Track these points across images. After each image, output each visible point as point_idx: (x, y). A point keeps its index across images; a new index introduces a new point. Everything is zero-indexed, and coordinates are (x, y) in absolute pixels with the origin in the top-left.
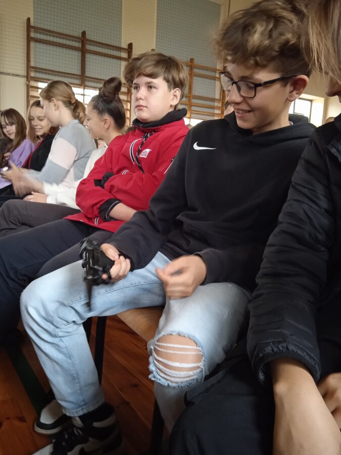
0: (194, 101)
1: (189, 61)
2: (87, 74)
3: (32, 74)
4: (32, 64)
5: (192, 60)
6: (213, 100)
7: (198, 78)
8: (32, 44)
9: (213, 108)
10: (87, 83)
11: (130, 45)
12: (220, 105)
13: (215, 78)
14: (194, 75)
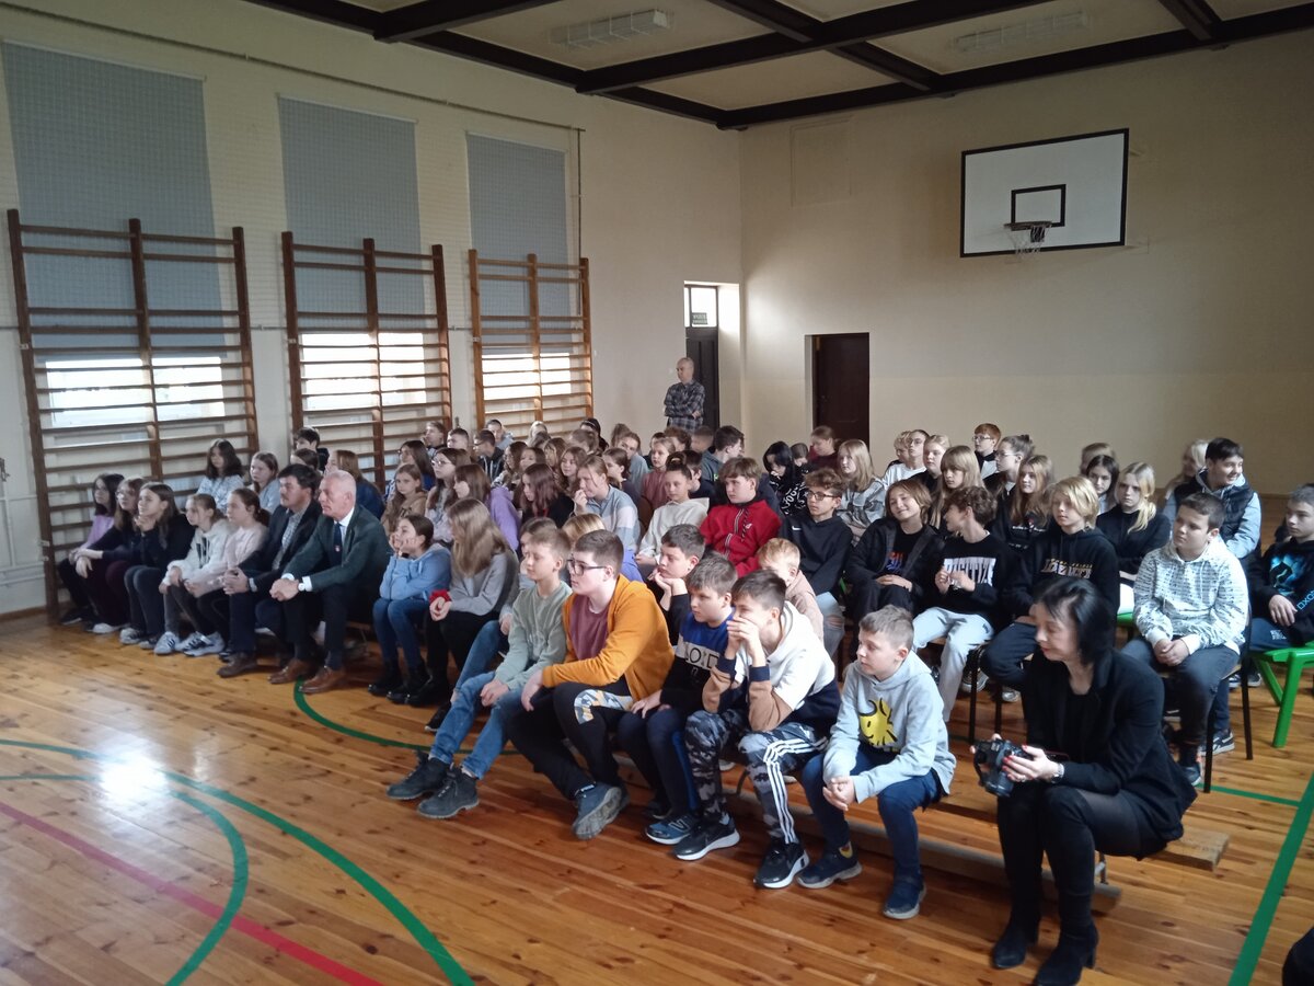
0: (542, 325)
1: (526, 260)
2: (381, 310)
4: (301, 307)
5: (532, 257)
6: (570, 319)
7: (545, 284)
8: (299, 273)
9: (570, 331)
10: (382, 323)
11: (437, 250)
12: (580, 325)
13: (568, 281)
14: (540, 281)
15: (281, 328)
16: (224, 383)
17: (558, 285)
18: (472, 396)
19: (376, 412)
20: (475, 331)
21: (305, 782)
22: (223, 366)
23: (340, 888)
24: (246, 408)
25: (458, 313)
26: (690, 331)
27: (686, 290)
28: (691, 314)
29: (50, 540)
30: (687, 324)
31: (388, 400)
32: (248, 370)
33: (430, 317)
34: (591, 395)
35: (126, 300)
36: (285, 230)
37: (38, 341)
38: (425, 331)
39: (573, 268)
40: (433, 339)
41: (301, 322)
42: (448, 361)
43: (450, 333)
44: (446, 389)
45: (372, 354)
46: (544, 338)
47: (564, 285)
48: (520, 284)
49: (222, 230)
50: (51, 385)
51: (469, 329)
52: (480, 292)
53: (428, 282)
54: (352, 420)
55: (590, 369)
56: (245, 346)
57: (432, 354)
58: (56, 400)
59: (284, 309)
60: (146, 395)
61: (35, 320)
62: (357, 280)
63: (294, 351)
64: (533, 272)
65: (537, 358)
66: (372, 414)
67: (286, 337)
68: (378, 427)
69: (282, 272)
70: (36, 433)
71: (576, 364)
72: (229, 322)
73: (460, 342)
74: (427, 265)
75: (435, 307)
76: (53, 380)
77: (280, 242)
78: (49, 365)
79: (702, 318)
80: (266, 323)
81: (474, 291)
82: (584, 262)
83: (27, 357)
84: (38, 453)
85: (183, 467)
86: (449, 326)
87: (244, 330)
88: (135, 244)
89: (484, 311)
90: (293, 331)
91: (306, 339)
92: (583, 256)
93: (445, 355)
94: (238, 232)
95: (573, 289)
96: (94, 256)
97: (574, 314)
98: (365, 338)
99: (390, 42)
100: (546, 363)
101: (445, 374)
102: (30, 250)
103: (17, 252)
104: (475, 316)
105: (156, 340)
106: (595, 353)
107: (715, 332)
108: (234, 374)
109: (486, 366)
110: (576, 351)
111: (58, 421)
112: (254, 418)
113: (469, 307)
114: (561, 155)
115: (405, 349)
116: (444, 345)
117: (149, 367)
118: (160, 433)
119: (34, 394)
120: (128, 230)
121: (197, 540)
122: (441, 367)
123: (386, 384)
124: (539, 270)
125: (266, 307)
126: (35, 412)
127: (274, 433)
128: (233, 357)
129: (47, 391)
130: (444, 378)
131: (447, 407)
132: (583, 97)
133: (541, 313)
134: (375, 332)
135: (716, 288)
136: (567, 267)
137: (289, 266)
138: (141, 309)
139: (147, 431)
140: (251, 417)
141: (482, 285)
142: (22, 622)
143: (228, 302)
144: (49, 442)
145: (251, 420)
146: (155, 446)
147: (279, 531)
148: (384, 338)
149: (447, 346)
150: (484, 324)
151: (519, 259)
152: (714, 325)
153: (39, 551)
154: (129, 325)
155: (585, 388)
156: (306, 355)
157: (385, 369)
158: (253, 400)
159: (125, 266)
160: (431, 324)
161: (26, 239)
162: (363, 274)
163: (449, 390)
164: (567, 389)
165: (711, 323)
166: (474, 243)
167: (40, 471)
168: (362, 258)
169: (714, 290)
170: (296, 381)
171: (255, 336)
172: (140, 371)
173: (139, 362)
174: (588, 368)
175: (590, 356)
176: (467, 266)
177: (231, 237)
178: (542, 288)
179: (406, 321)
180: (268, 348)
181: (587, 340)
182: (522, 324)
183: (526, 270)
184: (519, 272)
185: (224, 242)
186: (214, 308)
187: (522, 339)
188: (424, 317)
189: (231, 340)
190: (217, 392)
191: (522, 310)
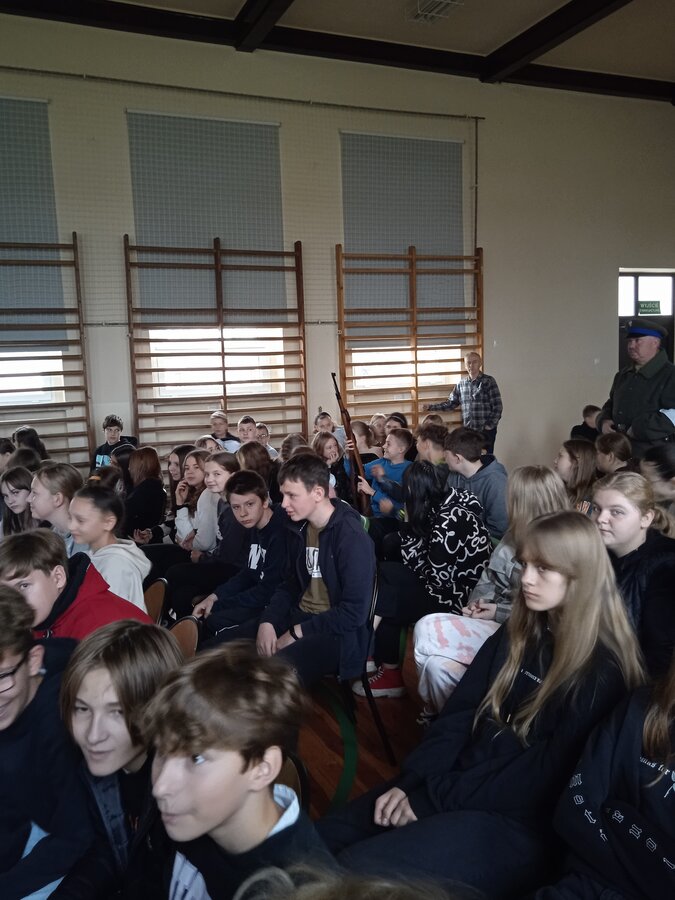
0: (422, 316)
1: (407, 253)
2: (228, 304)
3: (138, 319)
4: (135, 303)
5: (412, 249)
6: (463, 310)
8: (136, 272)
9: (463, 322)
10: (228, 319)
11: (298, 245)
12: (474, 315)
13: (462, 272)
14: (418, 273)
15: (122, 324)
17: (448, 277)
19: (221, 401)
20: (341, 325)
22: (64, 358)
25: (325, 308)
28: (637, 303)
32: (83, 362)
33: (291, 311)
38: (285, 325)
39: (468, 258)
40: (293, 332)
42: (304, 353)
43: (310, 327)
44: (303, 380)
45: (216, 347)
47: (458, 277)
48: (402, 277)
49: (64, 238)
51: (335, 323)
56: (83, 340)
57: (291, 347)
59: (123, 306)
62: (207, 279)
63: (131, 344)
64: (413, 264)
65: (415, 349)
67: (126, 332)
72: (71, 319)
74: (286, 262)
75: (295, 302)
77: (119, 245)
79: (655, 305)
80: (107, 320)
81: (340, 288)
82: (478, 251)
86: (310, 320)
87: (82, 326)
89: (350, 304)
90: (131, 326)
91: (151, 334)
92: (478, 247)
93: (301, 348)
94: (75, 237)
95: (466, 280)
97: (468, 304)
98: (215, 333)
99: (251, 52)
100: (422, 355)
101: (302, 366)
104: (341, 310)
106: (486, 344)
107: (672, 319)
108: (75, 367)
110: (470, 342)
113: (333, 302)
114: (458, 147)
116: (301, 338)
122: (299, 359)
123: (233, 375)
124: (419, 263)
128: (71, 351)
130: (301, 369)
131: (303, 398)
133: (421, 304)
134: (220, 326)
135: (672, 274)
136: (460, 259)
137: (128, 267)
140: (87, 405)
141: (347, 280)
143: (68, 301)
145: (87, 407)
148: (229, 332)
150: (348, 318)
151: (400, 253)
152: (669, 314)
157: (231, 361)
160: (293, 318)
162: (211, 272)
163: (305, 381)
165: (666, 312)
166: (343, 239)
168: (213, 258)
170: (138, 372)
171: (93, 332)
175: (482, 346)
176: (333, 262)
177: (68, 242)
178: (424, 280)
179: (263, 316)
181: (480, 331)
182: (402, 317)
183: (407, 263)
184: (402, 265)
185: (65, 247)
186: (58, 307)
187: (403, 331)
188: (286, 311)
189: (72, 335)
190: (60, 381)
191: (403, 304)
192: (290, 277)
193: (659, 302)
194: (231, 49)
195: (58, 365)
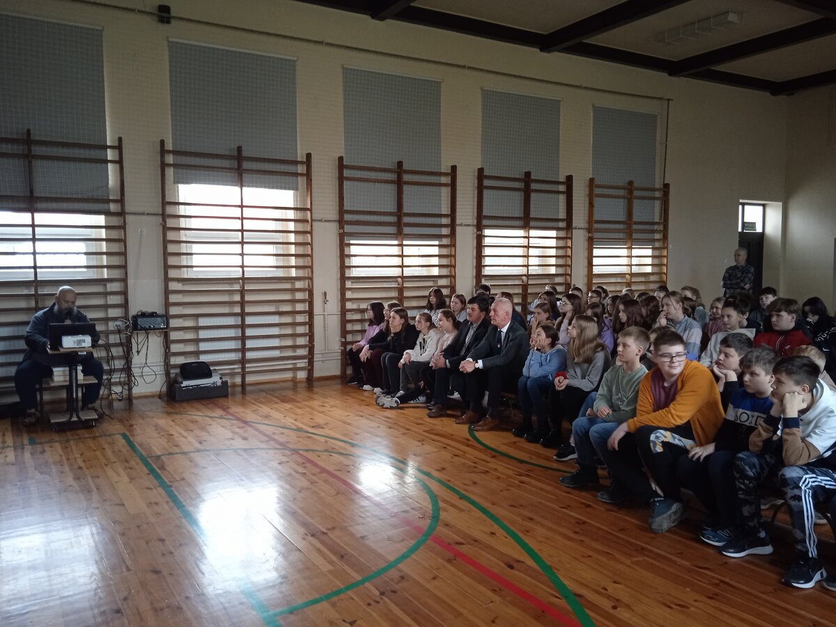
0: (635, 227)
1: (626, 185)
2: (532, 215)
4: (485, 213)
5: (631, 183)
6: (654, 223)
7: (639, 200)
8: (485, 192)
9: (653, 232)
10: (532, 224)
11: (570, 178)
12: (661, 227)
13: (654, 198)
14: (635, 198)
15: (473, 225)
16: (440, 256)
17: (647, 201)
18: (585, 271)
19: (524, 278)
20: (589, 230)
21: (473, 474)
22: (440, 246)
23: (493, 531)
24: (451, 271)
25: (580, 218)
26: (741, 234)
27: (740, 207)
28: (744, 223)
29: (345, 338)
30: (740, 230)
31: (533, 270)
32: (453, 249)
33: (562, 220)
34: (666, 274)
35: (392, 208)
36: (480, 167)
37: (348, 229)
38: (557, 229)
39: (659, 190)
40: (562, 234)
41: (485, 222)
42: (571, 248)
43: (574, 231)
44: (569, 266)
45: (523, 242)
46: (635, 236)
47: (651, 201)
48: (622, 200)
49: (445, 168)
50: (352, 253)
51: (586, 229)
52: (595, 206)
53: (562, 199)
54: (510, 283)
55: (666, 257)
56: (453, 235)
57: (562, 243)
58: (355, 261)
59: (476, 214)
60: (397, 261)
61: (347, 217)
62: (518, 197)
63: (480, 238)
64: (631, 192)
65: (630, 248)
66: (521, 279)
67: (475, 230)
68: (525, 287)
69: (476, 192)
70: (343, 278)
71: (657, 253)
72: (445, 221)
73: (579, 236)
74: (562, 188)
75: (565, 214)
76: (354, 250)
77: (476, 174)
78: (352, 242)
79: (753, 225)
80: (464, 222)
81: (591, 205)
82: (666, 186)
83: (342, 236)
84: (343, 290)
85: (414, 303)
86: (574, 226)
87: (453, 226)
88: (399, 176)
89: (596, 217)
90: (480, 227)
91: (487, 232)
92: (666, 182)
93: (569, 244)
94: (454, 168)
95: (657, 204)
96: (378, 182)
97: (657, 220)
98: (521, 233)
99: (549, 52)
100: (635, 252)
101: (569, 256)
102: (348, 179)
103: (341, 179)
104: (591, 220)
105: (406, 230)
106: (670, 246)
107: (762, 235)
108: (445, 251)
109: (596, 252)
110: (657, 244)
111: (355, 273)
112: (454, 277)
113: (587, 215)
114: (655, 117)
115: (545, 240)
116: (569, 238)
117: (401, 245)
118: (404, 283)
119: (343, 256)
120: (396, 167)
121: (420, 340)
122: (566, 252)
123: (533, 261)
124: (635, 192)
125: (466, 213)
126: (343, 267)
127: (465, 286)
128: (445, 241)
129: (350, 256)
130: (568, 258)
131: (568, 277)
132: (674, 79)
133: (635, 219)
134: (527, 228)
135: (764, 206)
136: (654, 190)
137: (480, 189)
138: (399, 213)
139: (397, 281)
140: (452, 277)
141: (597, 201)
142: (328, 382)
143: (445, 209)
144: (348, 284)
145: (452, 278)
146: (401, 290)
147: (464, 334)
148: (533, 233)
149: (571, 238)
150: (596, 226)
151: (622, 185)
152: (761, 231)
153: (339, 344)
154: (392, 221)
155: (661, 270)
156: (487, 241)
157: (532, 252)
158: (454, 267)
159: (392, 189)
160: (562, 225)
161: (346, 173)
162: (523, 193)
163: (570, 266)
164: (649, 269)
165: (759, 229)
166: (593, 174)
167: (343, 300)
168: (523, 184)
169: (761, 208)
170: (479, 257)
171: (458, 229)
172: (396, 247)
173: (396, 242)
174: (665, 256)
175: (667, 248)
176: (587, 189)
177: (450, 171)
178: (636, 203)
179: (545, 223)
180: (465, 236)
181: (665, 238)
182: (622, 226)
183: (626, 191)
184: (621, 192)
185: (445, 174)
186: (437, 213)
187: (621, 235)
188: (558, 220)
189: (445, 231)
190: (435, 261)
191: (622, 217)
192: (562, 198)
193: (755, 223)
194: (538, 50)
195: (435, 251)
